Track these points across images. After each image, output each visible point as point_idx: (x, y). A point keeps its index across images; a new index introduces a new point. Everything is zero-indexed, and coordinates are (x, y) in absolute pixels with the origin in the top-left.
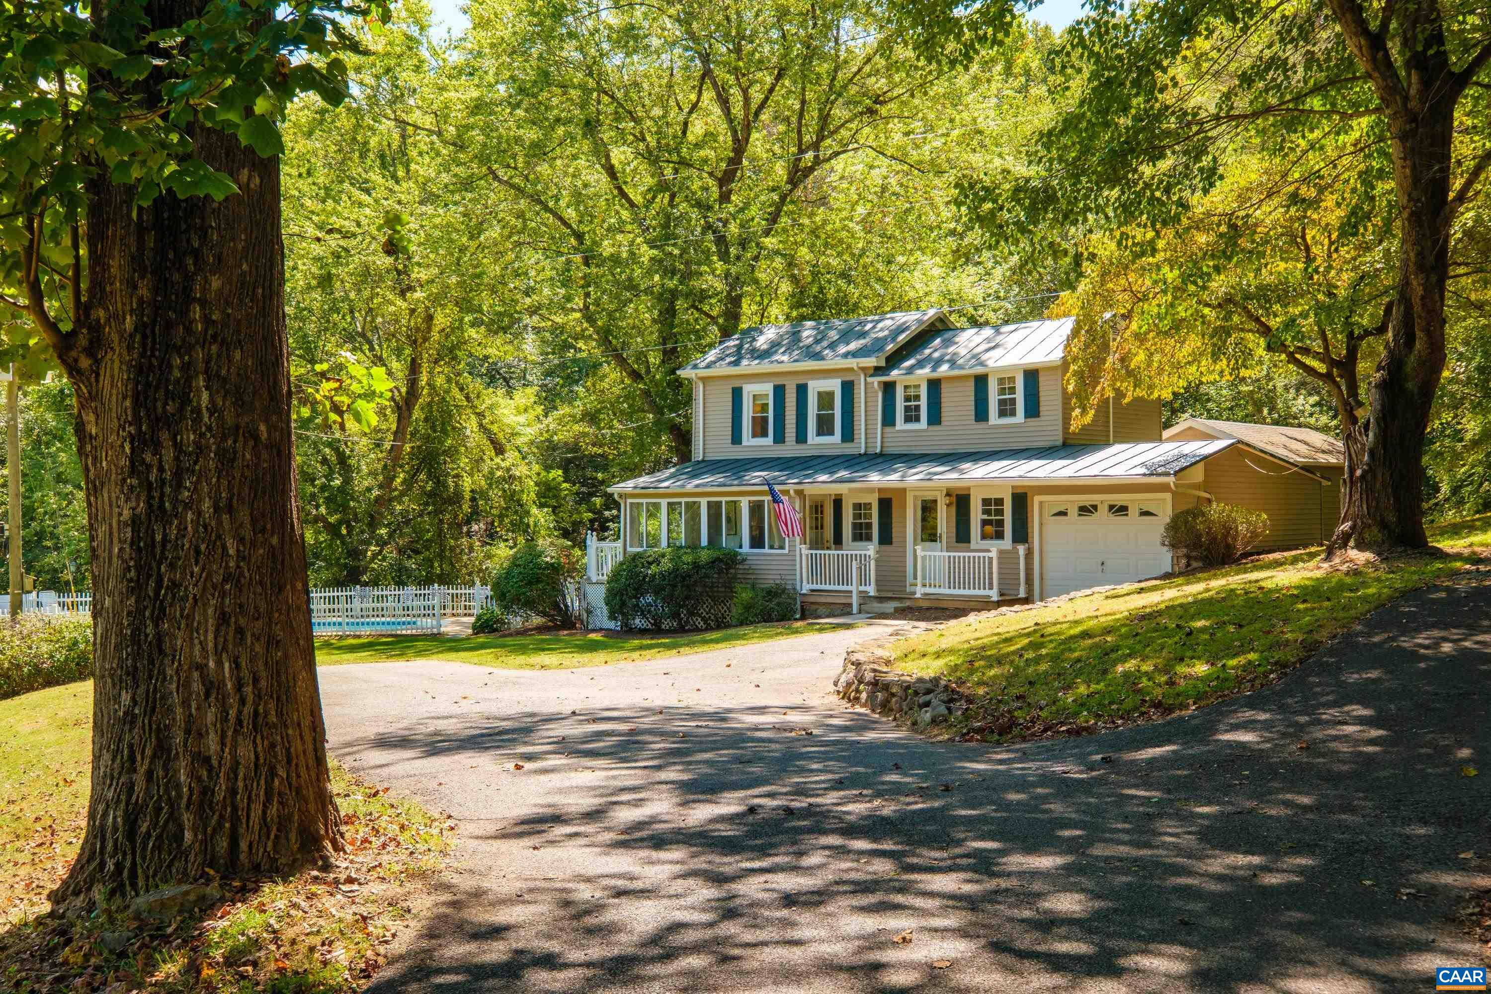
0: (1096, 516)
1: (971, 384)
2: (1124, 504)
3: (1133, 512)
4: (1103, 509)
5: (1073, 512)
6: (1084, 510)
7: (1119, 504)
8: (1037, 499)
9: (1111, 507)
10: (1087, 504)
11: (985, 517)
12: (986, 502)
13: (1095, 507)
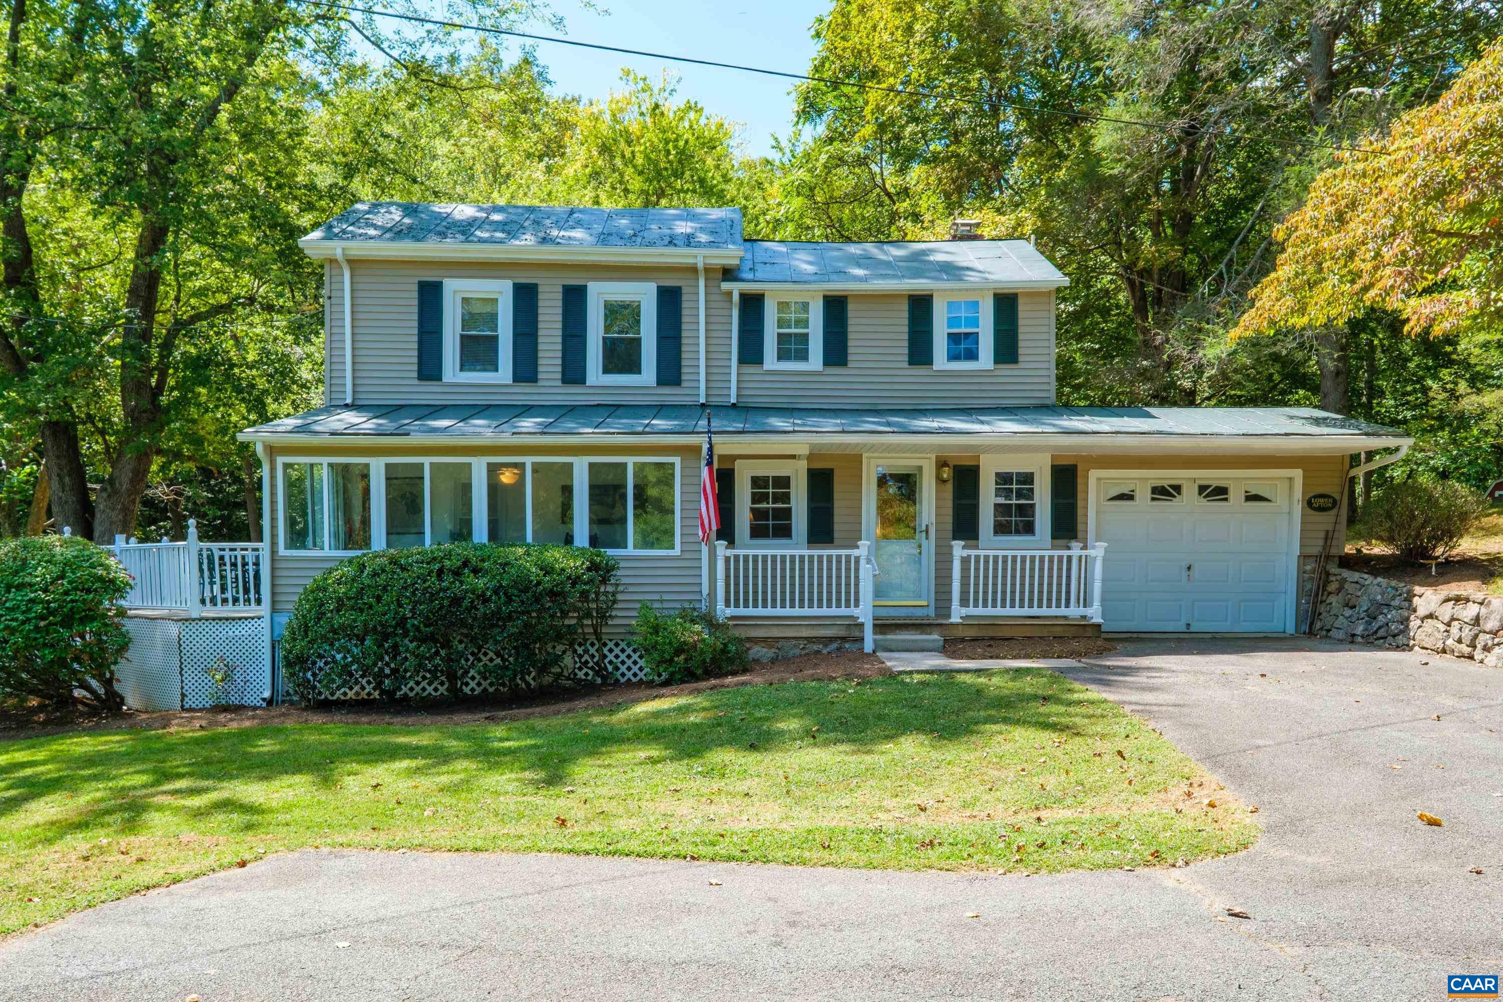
0: (1177, 501)
1: (904, 308)
2: (1222, 484)
3: (1236, 495)
4: (1190, 492)
5: (1143, 494)
6: (1162, 492)
7: (1215, 484)
8: (1094, 475)
9: (1202, 489)
10: (1165, 483)
11: (1001, 500)
12: (1004, 479)
13: (1178, 488)
